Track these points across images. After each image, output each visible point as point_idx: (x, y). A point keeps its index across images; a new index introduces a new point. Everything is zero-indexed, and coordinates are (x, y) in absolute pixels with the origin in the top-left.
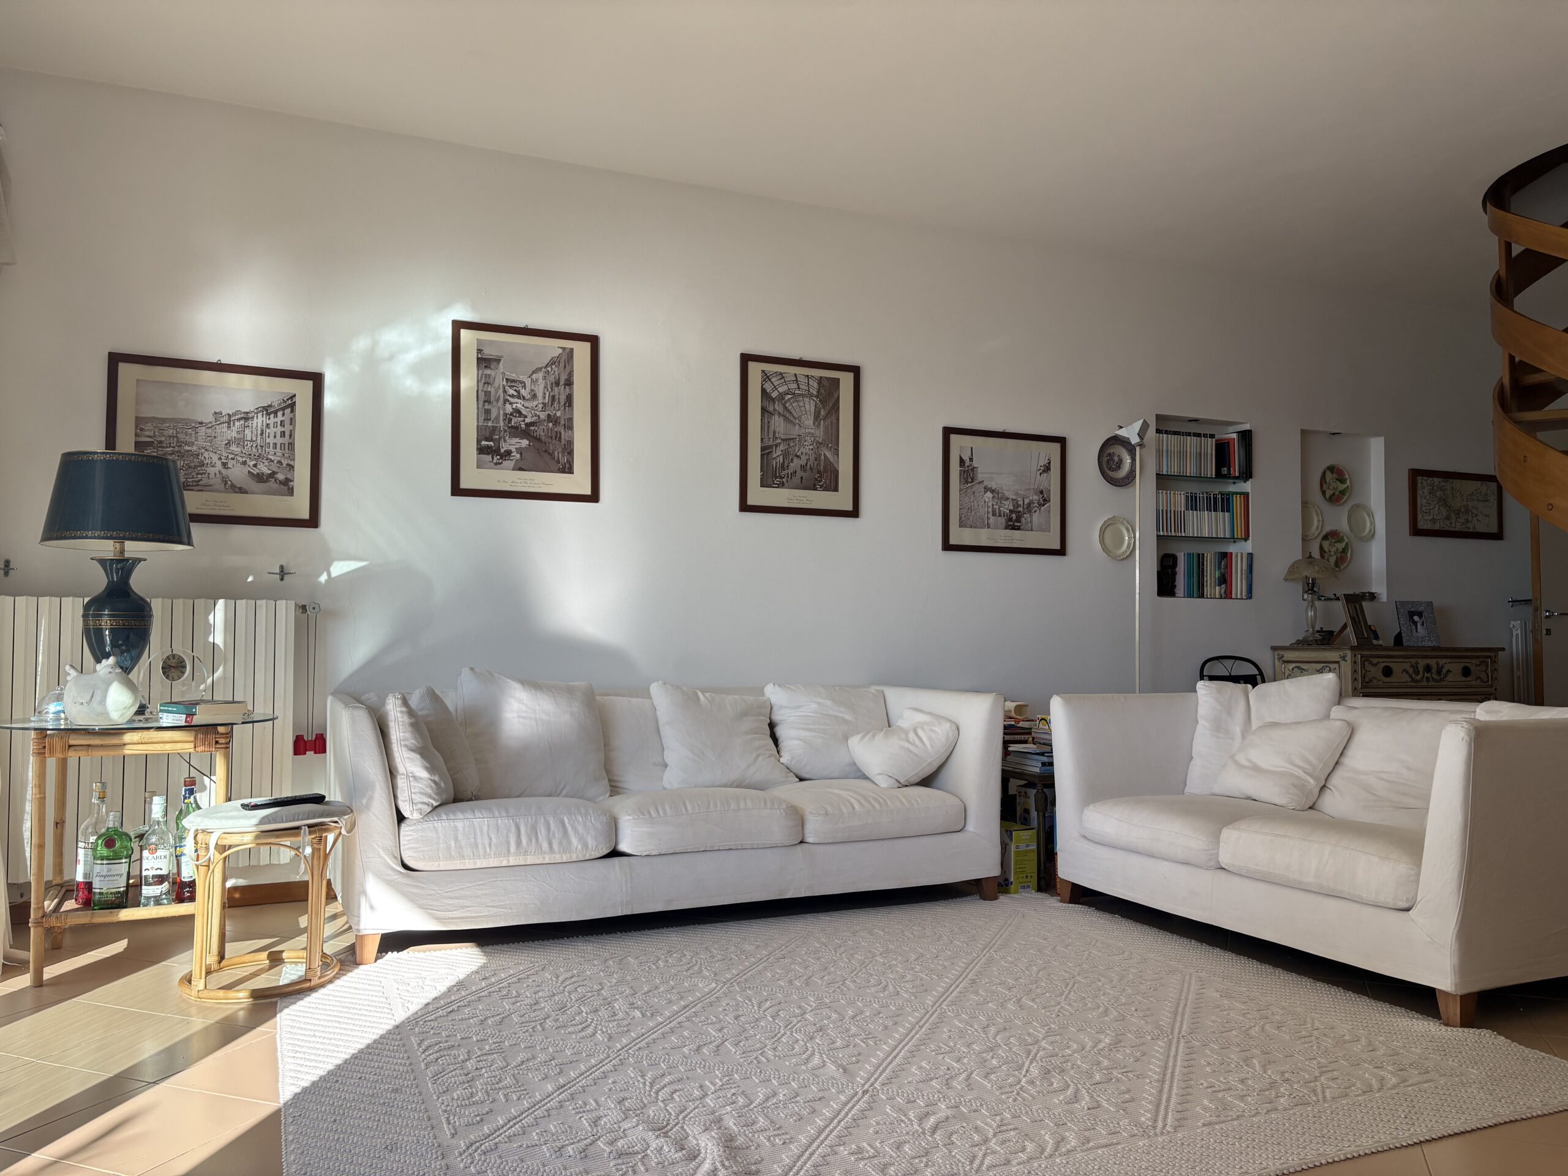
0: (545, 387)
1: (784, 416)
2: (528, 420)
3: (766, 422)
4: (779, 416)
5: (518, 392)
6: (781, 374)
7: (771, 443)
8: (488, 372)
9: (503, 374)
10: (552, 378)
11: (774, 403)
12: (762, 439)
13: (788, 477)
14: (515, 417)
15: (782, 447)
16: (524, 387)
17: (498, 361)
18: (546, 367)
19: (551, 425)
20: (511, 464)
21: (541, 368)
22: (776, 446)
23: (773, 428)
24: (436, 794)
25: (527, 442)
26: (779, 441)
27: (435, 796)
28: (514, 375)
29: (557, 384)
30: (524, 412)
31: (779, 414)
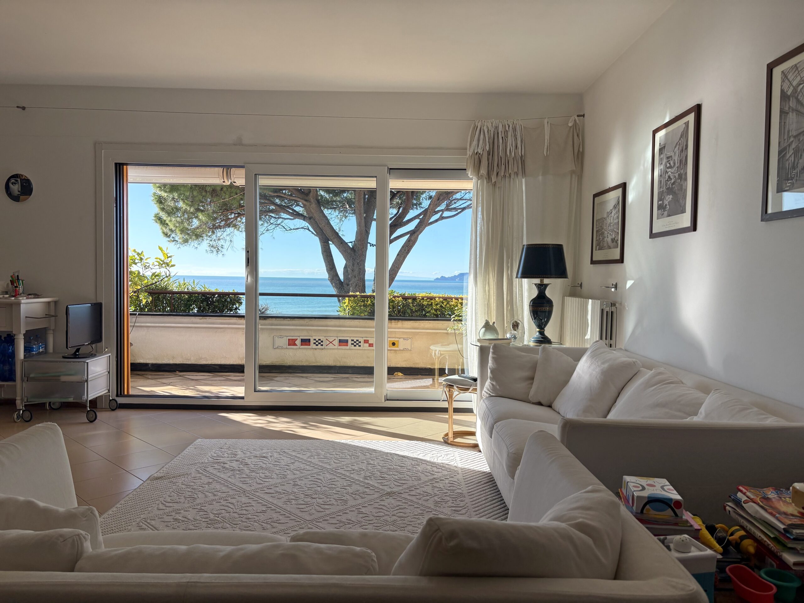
0: (679, 155)
1: (797, 111)
2: (672, 181)
3: (783, 124)
4: (793, 113)
5: (670, 164)
6: (796, 65)
7: (786, 145)
8: (662, 156)
9: (666, 154)
10: (681, 148)
11: (789, 100)
12: (779, 143)
13: (797, 176)
14: (669, 181)
15: (793, 146)
16: (672, 159)
17: (665, 147)
18: (679, 141)
19: (679, 180)
20: (666, 213)
21: (677, 143)
22: (789, 145)
23: (788, 126)
24: (492, 390)
25: (671, 196)
26: (792, 139)
27: (492, 391)
28: (669, 153)
29: (682, 150)
30: (671, 177)
31: (793, 110)
